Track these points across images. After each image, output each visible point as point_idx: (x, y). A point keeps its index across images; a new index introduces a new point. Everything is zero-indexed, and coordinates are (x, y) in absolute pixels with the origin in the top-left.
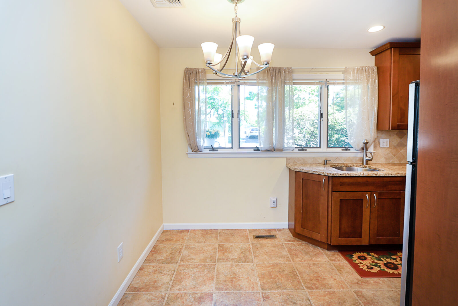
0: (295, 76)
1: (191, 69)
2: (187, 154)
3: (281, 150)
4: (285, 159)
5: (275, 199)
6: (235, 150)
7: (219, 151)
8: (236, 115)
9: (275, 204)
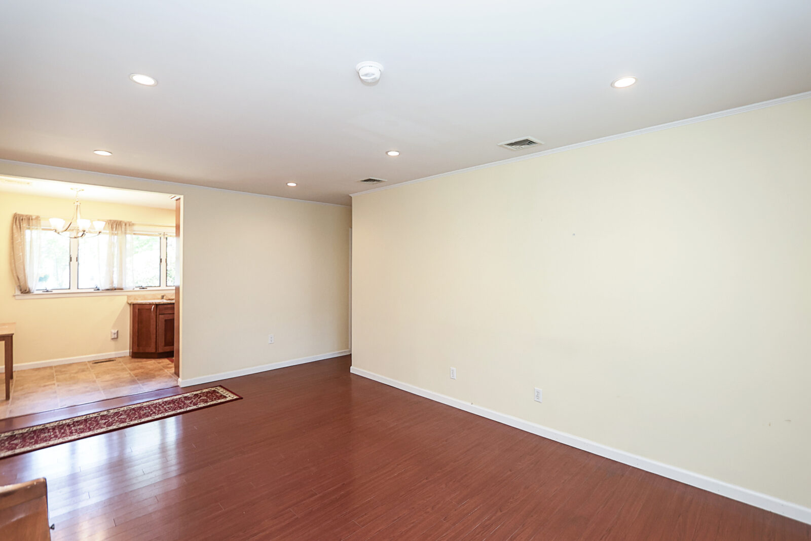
0: (135, 228)
1: (22, 215)
2: (14, 296)
3: (122, 289)
4: (126, 297)
5: (116, 331)
6: (74, 290)
7: (54, 292)
8: (74, 259)
9: (116, 335)
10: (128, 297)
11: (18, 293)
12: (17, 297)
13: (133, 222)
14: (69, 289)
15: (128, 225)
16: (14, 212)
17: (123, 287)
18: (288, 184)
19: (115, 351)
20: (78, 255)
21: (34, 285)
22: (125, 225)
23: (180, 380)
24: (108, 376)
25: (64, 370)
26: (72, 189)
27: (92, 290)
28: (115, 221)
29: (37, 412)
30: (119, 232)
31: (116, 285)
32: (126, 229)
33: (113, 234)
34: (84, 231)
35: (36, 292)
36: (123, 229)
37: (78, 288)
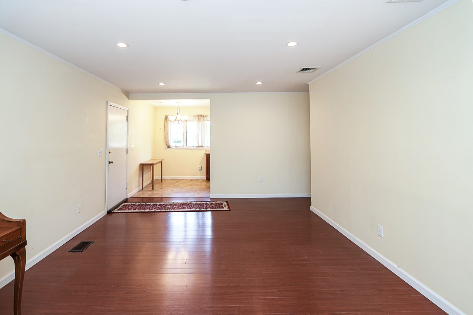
2: (166, 148)
3: (203, 147)
4: (205, 150)
5: (200, 167)
6: (185, 147)
8: (185, 133)
9: (200, 168)
10: (206, 151)
11: (167, 147)
12: (166, 149)
13: (207, 115)
15: (205, 116)
16: (165, 115)
17: (203, 146)
18: (257, 83)
19: (200, 176)
20: (187, 131)
21: (172, 145)
22: (204, 116)
23: (210, 195)
24: (190, 187)
25: (179, 181)
27: (192, 147)
28: (199, 115)
30: (201, 120)
31: (200, 145)
32: (204, 118)
33: (198, 121)
35: (172, 147)
36: (203, 119)
37: (187, 146)
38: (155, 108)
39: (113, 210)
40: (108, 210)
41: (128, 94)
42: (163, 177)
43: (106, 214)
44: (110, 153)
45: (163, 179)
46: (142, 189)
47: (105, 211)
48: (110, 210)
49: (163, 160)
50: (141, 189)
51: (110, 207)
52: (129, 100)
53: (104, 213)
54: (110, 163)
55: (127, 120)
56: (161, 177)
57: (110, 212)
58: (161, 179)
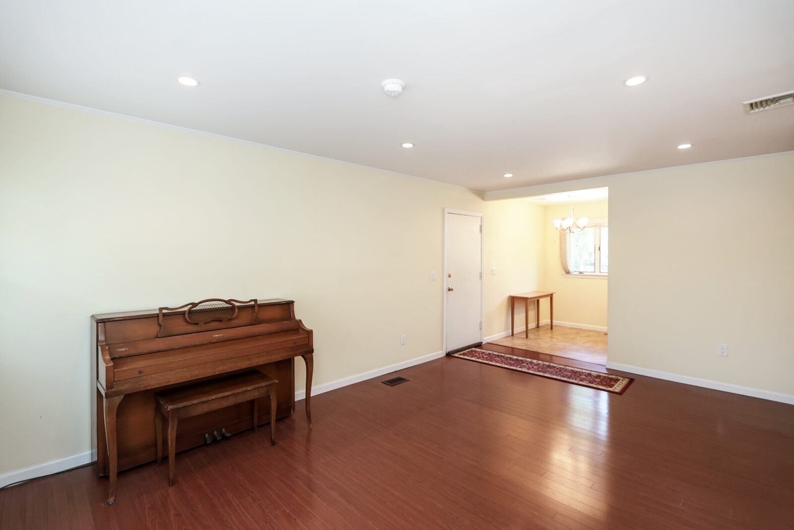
2: (563, 275)
6: (597, 273)
7: (585, 274)
8: (597, 249)
11: (564, 273)
12: (564, 276)
14: (594, 272)
21: (571, 268)
26: (569, 196)
29: (555, 355)
34: (570, 227)
35: (574, 273)
37: (600, 272)
38: (546, 208)
39: (453, 353)
40: (448, 351)
41: (482, 194)
42: (554, 321)
43: (444, 356)
44: (449, 276)
45: (554, 324)
46: (513, 335)
47: (442, 352)
48: (449, 352)
49: (554, 293)
50: (511, 334)
51: (451, 348)
52: (484, 202)
53: (441, 354)
54: (449, 290)
55: (481, 231)
56: (550, 321)
57: (449, 355)
58: (550, 324)
